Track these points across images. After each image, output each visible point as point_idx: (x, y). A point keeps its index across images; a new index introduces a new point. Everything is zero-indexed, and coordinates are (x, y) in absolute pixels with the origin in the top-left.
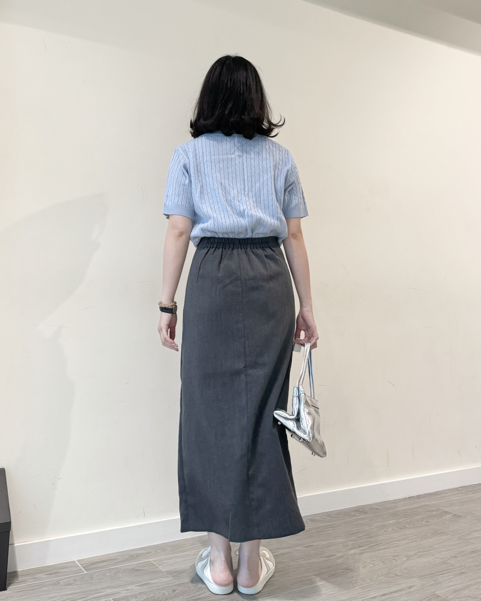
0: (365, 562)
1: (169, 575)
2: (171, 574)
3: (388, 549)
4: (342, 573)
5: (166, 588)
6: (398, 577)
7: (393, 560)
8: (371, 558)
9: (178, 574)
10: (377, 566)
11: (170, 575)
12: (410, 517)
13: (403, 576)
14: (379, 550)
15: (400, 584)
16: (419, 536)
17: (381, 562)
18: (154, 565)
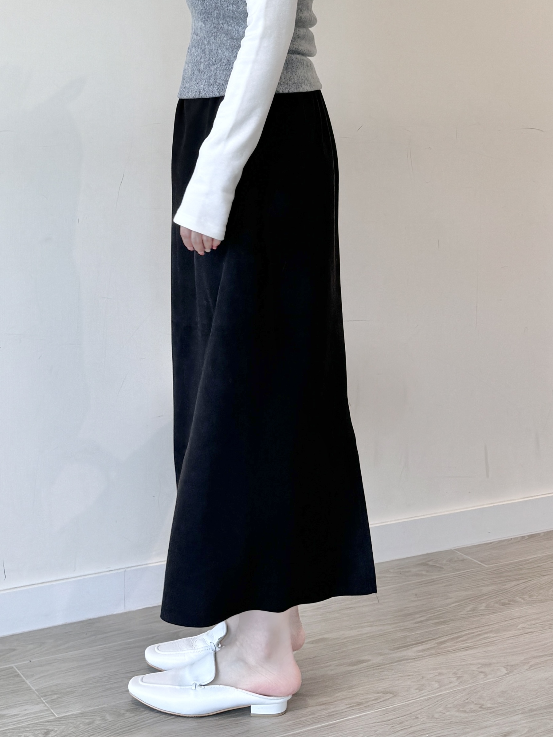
0: (423, 677)
1: (42, 699)
2: (47, 697)
3: (474, 648)
4: (376, 699)
5: (33, 727)
6: (483, 712)
7: (480, 673)
8: (435, 669)
9: (59, 697)
10: (447, 687)
11: (45, 698)
12: (526, 581)
13: (495, 710)
14: (455, 651)
15: (486, 727)
16: (537, 621)
17: (456, 678)
18: (18, 676)
